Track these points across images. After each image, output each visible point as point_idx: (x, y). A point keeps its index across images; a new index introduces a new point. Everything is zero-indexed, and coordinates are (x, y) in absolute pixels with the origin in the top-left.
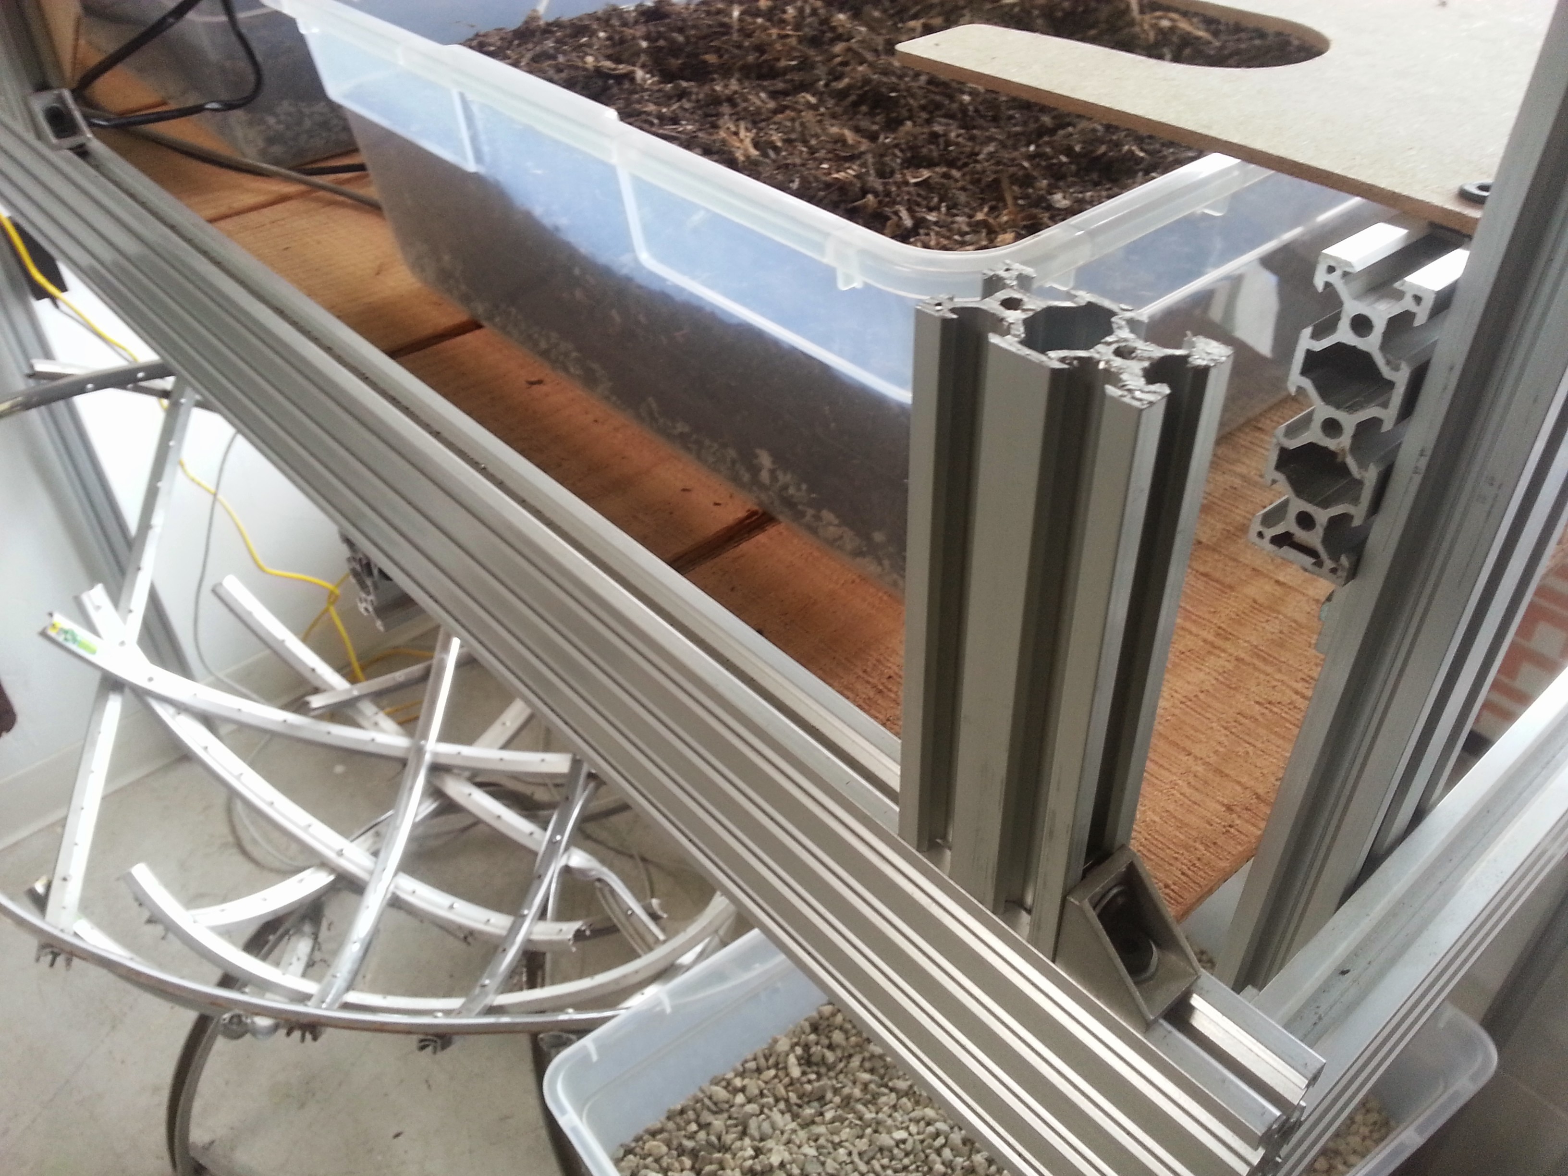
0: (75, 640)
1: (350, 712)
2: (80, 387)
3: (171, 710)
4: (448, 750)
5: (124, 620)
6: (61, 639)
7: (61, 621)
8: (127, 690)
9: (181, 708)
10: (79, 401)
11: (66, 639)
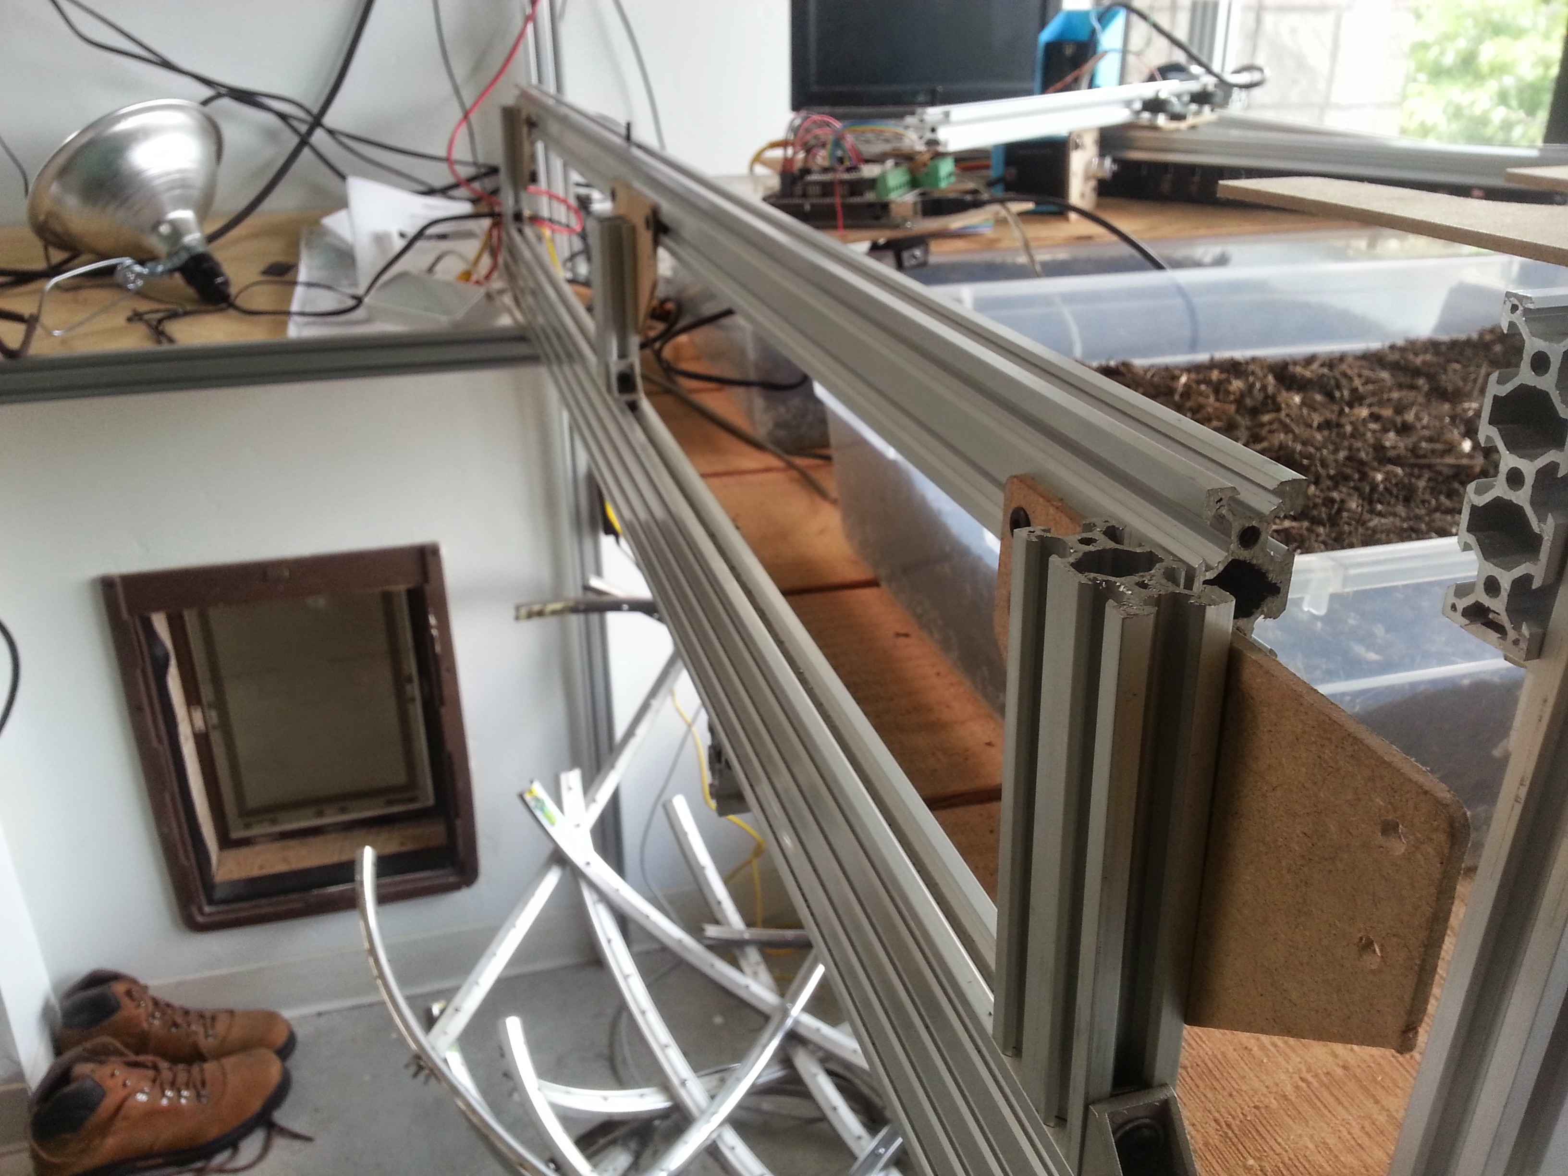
0: (542, 809)
1: (737, 952)
2: (616, 606)
3: (595, 897)
4: (810, 1022)
5: (587, 806)
6: (532, 804)
7: (538, 790)
8: (568, 869)
9: (604, 898)
10: (612, 618)
11: (536, 807)
